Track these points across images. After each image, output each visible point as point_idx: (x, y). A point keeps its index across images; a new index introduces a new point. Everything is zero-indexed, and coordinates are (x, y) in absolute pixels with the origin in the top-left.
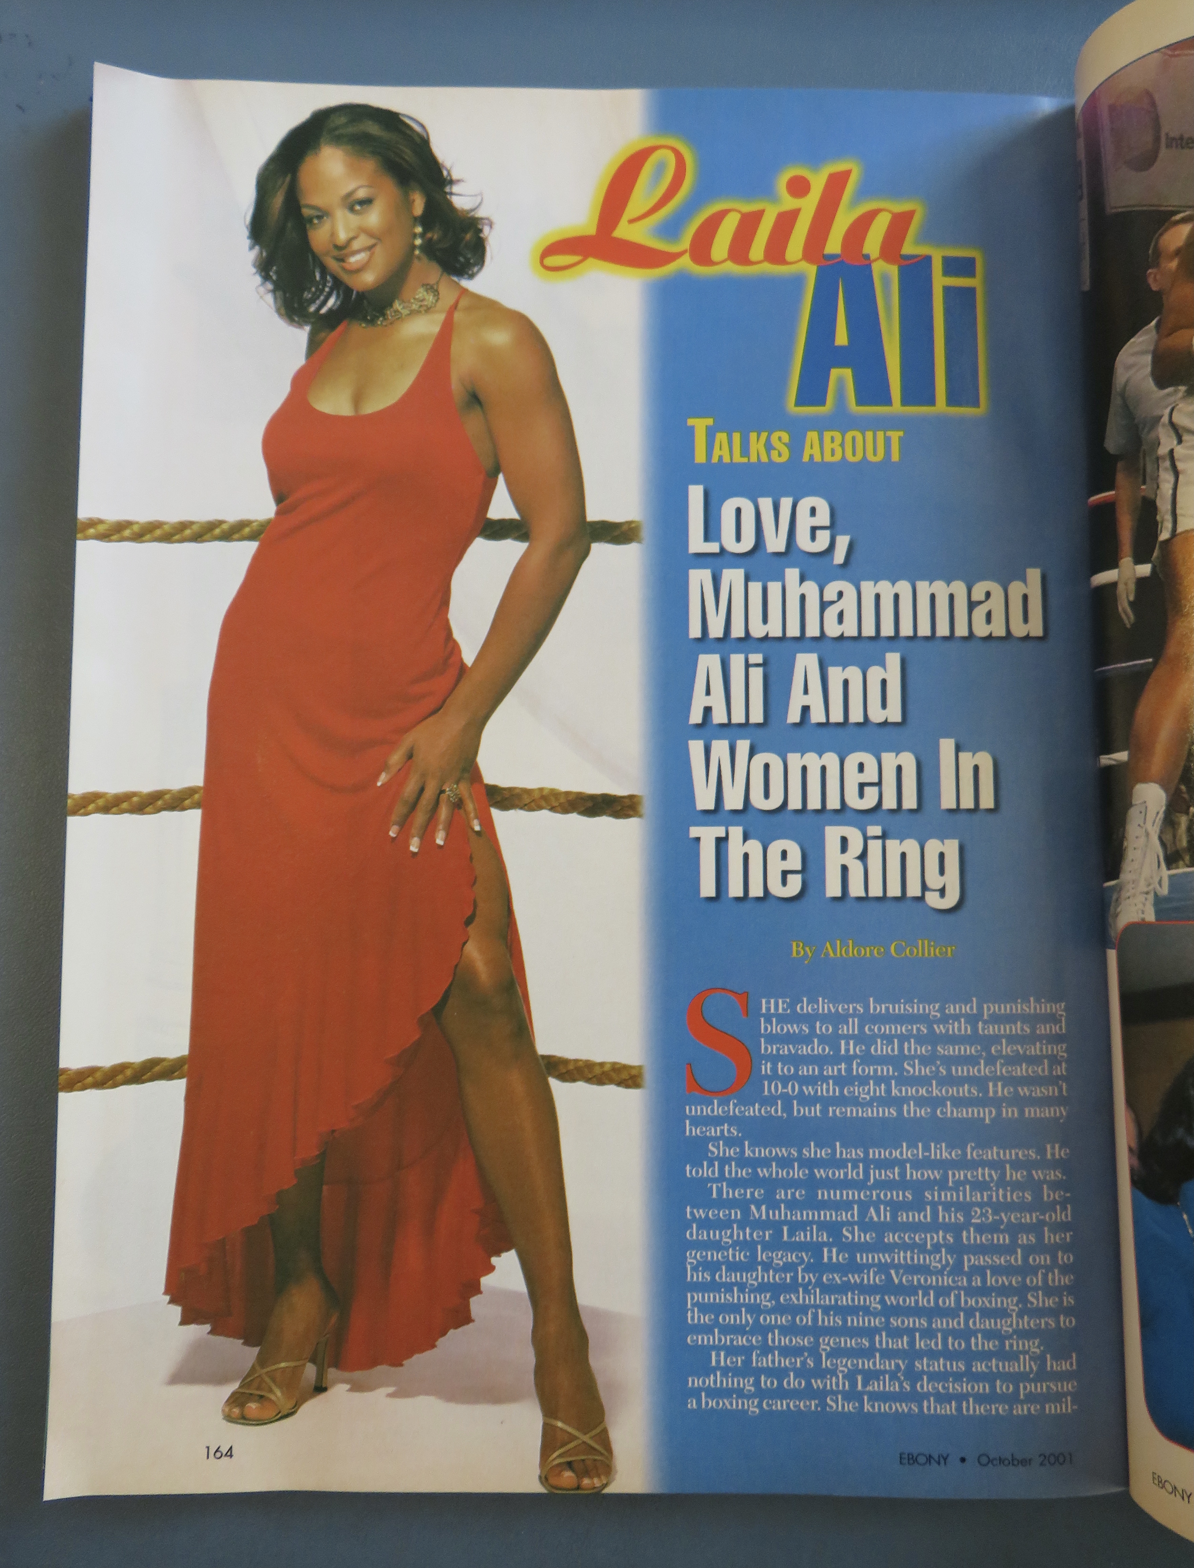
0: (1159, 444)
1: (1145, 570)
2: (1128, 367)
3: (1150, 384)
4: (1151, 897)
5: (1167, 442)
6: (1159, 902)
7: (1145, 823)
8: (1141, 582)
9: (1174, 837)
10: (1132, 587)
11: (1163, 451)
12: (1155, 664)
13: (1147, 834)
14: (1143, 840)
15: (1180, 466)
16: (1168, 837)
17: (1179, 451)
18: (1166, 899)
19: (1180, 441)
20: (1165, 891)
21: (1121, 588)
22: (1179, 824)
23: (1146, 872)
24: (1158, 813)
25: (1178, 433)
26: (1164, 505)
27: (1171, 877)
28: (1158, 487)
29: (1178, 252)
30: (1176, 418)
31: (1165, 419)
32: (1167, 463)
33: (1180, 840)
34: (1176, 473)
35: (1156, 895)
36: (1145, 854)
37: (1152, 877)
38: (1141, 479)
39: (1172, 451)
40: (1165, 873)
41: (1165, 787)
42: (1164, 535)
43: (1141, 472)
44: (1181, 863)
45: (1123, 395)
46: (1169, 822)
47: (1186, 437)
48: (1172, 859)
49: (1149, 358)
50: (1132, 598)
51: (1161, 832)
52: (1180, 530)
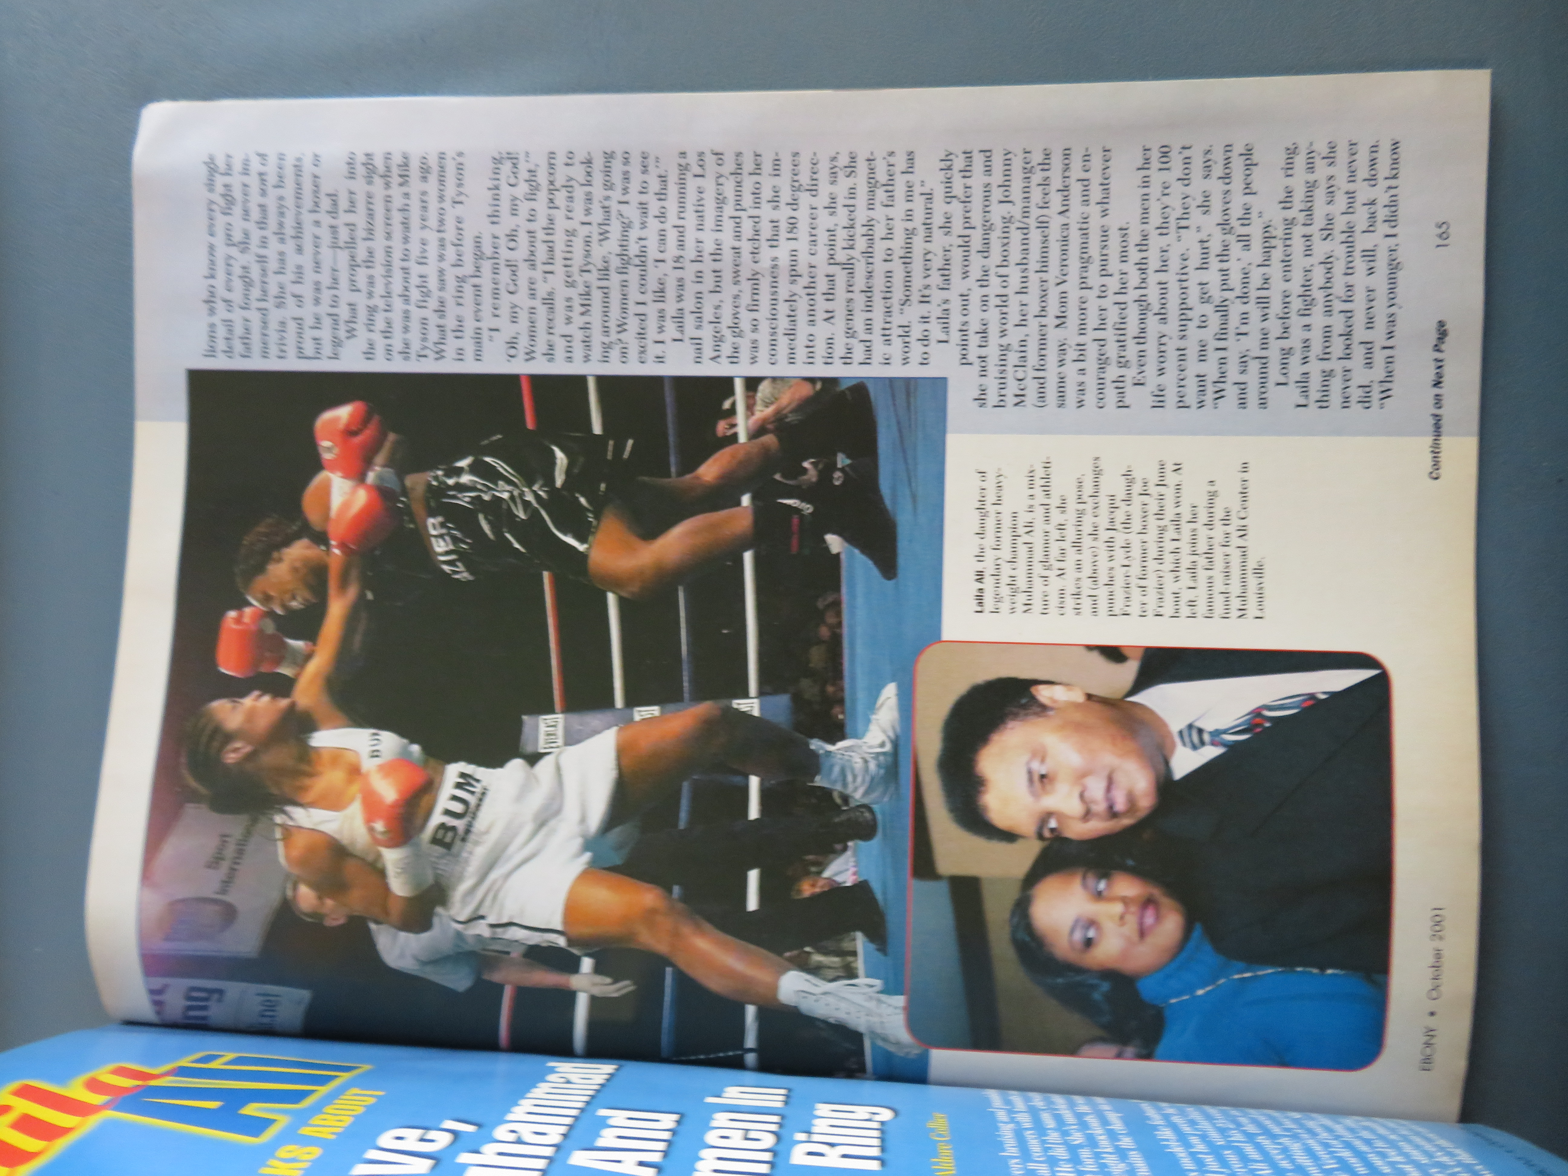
0: (479, 935)
1: (587, 964)
2: (402, 956)
3: (425, 936)
4: (883, 997)
5: (482, 929)
6: (889, 990)
7: (814, 994)
8: (598, 970)
9: (830, 968)
10: (599, 979)
11: (486, 933)
12: (671, 964)
13: (825, 993)
14: (830, 999)
15: (505, 920)
16: (831, 974)
17: (492, 920)
18: (886, 983)
19: (482, 917)
20: (878, 983)
21: (597, 991)
22: (820, 962)
23: (859, 999)
24: (807, 980)
25: (477, 917)
26: (535, 939)
27: (868, 976)
28: (516, 941)
29: (320, 898)
30: (462, 918)
31: (459, 927)
32: (499, 930)
33: (835, 962)
34: (511, 924)
35: (881, 992)
36: (844, 998)
37: (864, 994)
38: (506, 956)
39: (493, 926)
40: (861, 980)
41: (786, 970)
42: (561, 942)
43: (500, 955)
44: (853, 965)
45: (425, 963)
46: (815, 970)
47: (481, 912)
48: (850, 973)
49: (403, 935)
50: (608, 980)
51: (824, 979)
52: (559, 927)
